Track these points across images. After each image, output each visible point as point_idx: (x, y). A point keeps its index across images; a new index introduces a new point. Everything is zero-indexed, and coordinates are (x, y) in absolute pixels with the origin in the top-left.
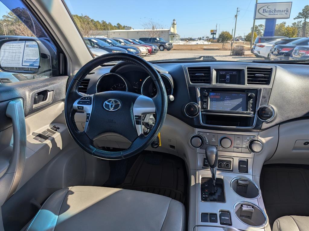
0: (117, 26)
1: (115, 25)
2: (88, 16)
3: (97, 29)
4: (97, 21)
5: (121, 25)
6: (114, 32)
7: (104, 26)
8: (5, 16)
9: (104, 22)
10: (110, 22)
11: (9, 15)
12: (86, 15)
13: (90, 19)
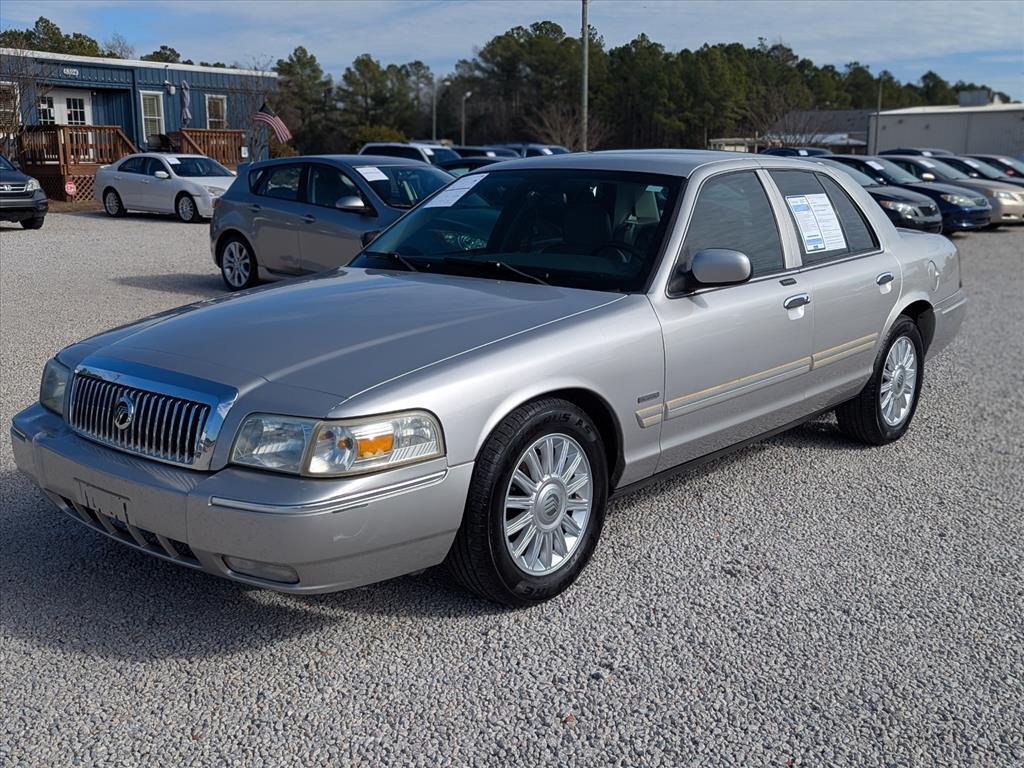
0: (921, 85)
1: (914, 83)
2: (785, 46)
3: (820, 103)
4: (826, 67)
5: (944, 77)
6: (901, 118)
7: (858, 86)
8: (465, 62)
9: (858, 72)
10: (889, 70)
11: (479, 60)
12: (778, 43)
13: (797, 57)
